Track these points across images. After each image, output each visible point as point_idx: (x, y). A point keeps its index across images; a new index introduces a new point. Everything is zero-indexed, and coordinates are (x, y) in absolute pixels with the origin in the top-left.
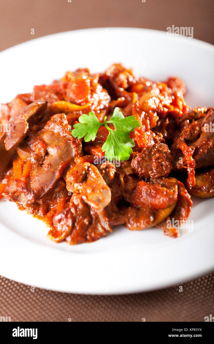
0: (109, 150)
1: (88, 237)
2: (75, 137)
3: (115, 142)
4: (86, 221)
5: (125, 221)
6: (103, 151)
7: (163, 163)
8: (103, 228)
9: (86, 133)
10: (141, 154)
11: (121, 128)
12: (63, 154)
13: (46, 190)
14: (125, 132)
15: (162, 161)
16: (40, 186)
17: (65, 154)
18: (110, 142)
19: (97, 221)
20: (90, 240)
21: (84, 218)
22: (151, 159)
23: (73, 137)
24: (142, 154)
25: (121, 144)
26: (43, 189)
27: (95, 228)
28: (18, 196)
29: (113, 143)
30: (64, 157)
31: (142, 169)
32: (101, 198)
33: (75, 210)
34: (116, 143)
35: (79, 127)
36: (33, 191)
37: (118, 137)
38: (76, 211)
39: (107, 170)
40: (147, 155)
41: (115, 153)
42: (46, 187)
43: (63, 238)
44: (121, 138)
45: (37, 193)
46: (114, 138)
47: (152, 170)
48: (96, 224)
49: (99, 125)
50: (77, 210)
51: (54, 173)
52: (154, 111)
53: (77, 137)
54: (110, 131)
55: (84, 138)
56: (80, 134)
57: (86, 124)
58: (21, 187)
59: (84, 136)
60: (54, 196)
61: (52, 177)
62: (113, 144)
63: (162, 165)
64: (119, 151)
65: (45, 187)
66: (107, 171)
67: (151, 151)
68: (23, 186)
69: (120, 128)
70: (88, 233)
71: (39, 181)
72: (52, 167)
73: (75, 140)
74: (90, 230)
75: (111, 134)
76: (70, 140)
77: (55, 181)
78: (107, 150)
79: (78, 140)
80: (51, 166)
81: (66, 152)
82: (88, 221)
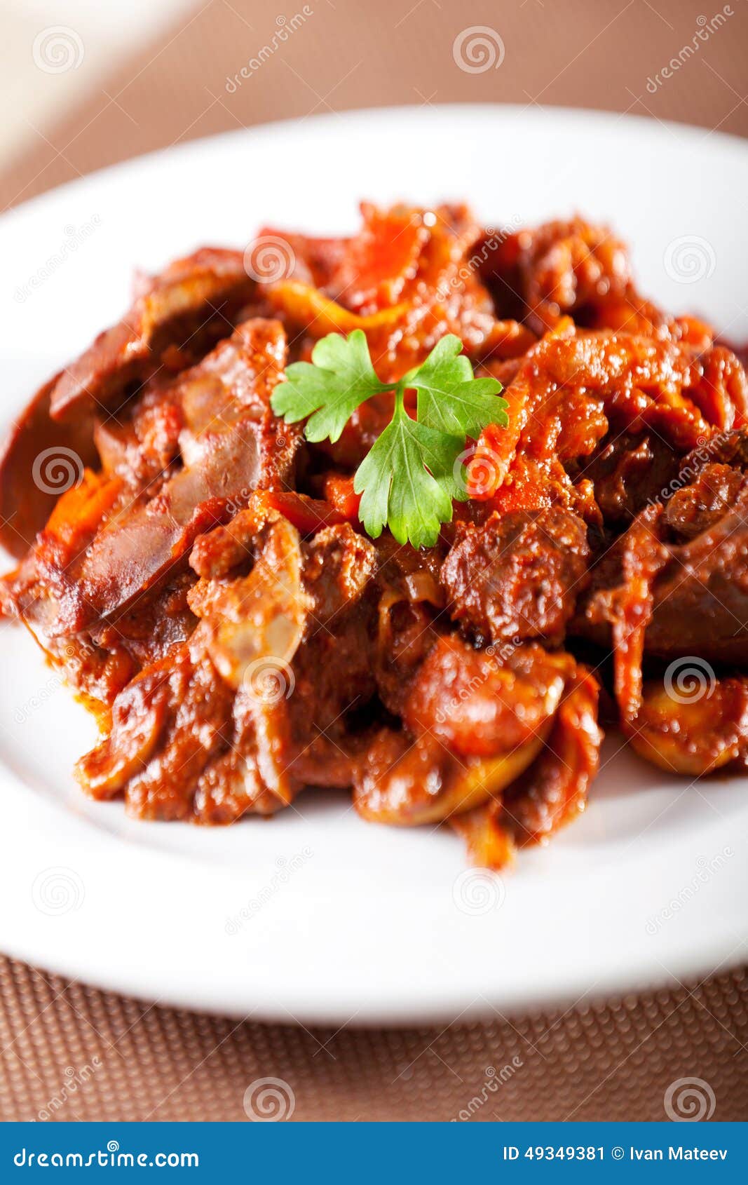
0: (376, 490)
1: (201, 803)
2: (278, 413)
3: (402, 461)
4: (205, 735)
5: (350, 774)
6: (357, 493)
7: (546, 585)
8: (260, 781)
9: (318, 406)
10: (481, 531)
11: (440, 415)
12: (221, 472)
13: (126, 593)
14: (449, 432)
15: (543, 577)
16: (110, 572)
17: (228, 470)
18: (385, 457)
19: (247, 748)
20: (204, 817)
21: (201, 721)
22: (508, 562)
23: (271, 412)
24: (483, 532)
25: (420, 474)
26: (115, 589)
27: (234, 775)
28: (39, 599)
29: (394, 467)
30: (223, 482)
31: (467, 592)
32: (257, 644)
33: (180, 684)
34: (405, 466)
35: (302, 378)
36: (82, 586)
37: (416, 444)
38: (185, 688)
39: (336, 556)
40: (498, 539)
41: (394, 507)
42: (128, 582)
43: (116, 784)
44: (426, 453)
45: (91, 595)
46: (401, 447)
47: (499, 602)
48: (241, 759)
49: (373, 388)
50: (191, 684)
51: (169, 531)
52: (596, 391)
53: (282, 417)
54: (397, 415)
55: (304, 422)
56: (298, 406)
57: (330, 374)
58: (49, 564)
59: (307, 414)
60: (157, 630)
61: (159, 546)
62: (391, 466)
63: (538, 593)
64: (406, 503)
65: (124, 579)
66: (332, 559)
67: (519, 529)
68: (56, 559)
69: (437, 414)
70: (202, 783)
71: (111, 553)
72: (170, 511)
73: (272, 426)
74: (212, 774)
75: (394, 427)
76: (259, 422)
77: (162, 565)
78: (368, 489)
79: (283, 424)
80: (169, 506)
81: (233, 463)
82: (213, 735)
